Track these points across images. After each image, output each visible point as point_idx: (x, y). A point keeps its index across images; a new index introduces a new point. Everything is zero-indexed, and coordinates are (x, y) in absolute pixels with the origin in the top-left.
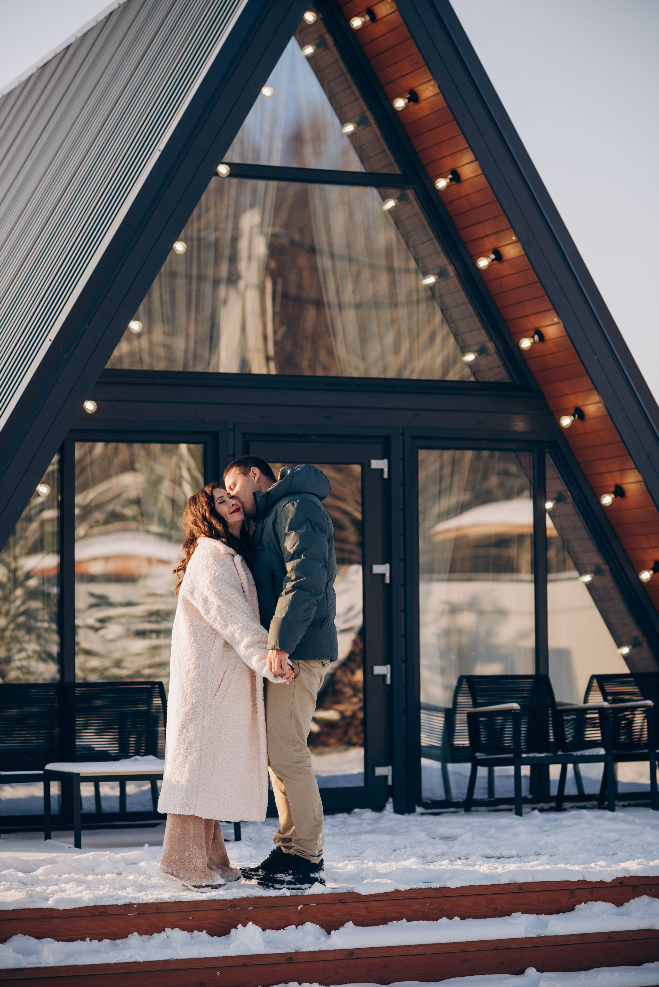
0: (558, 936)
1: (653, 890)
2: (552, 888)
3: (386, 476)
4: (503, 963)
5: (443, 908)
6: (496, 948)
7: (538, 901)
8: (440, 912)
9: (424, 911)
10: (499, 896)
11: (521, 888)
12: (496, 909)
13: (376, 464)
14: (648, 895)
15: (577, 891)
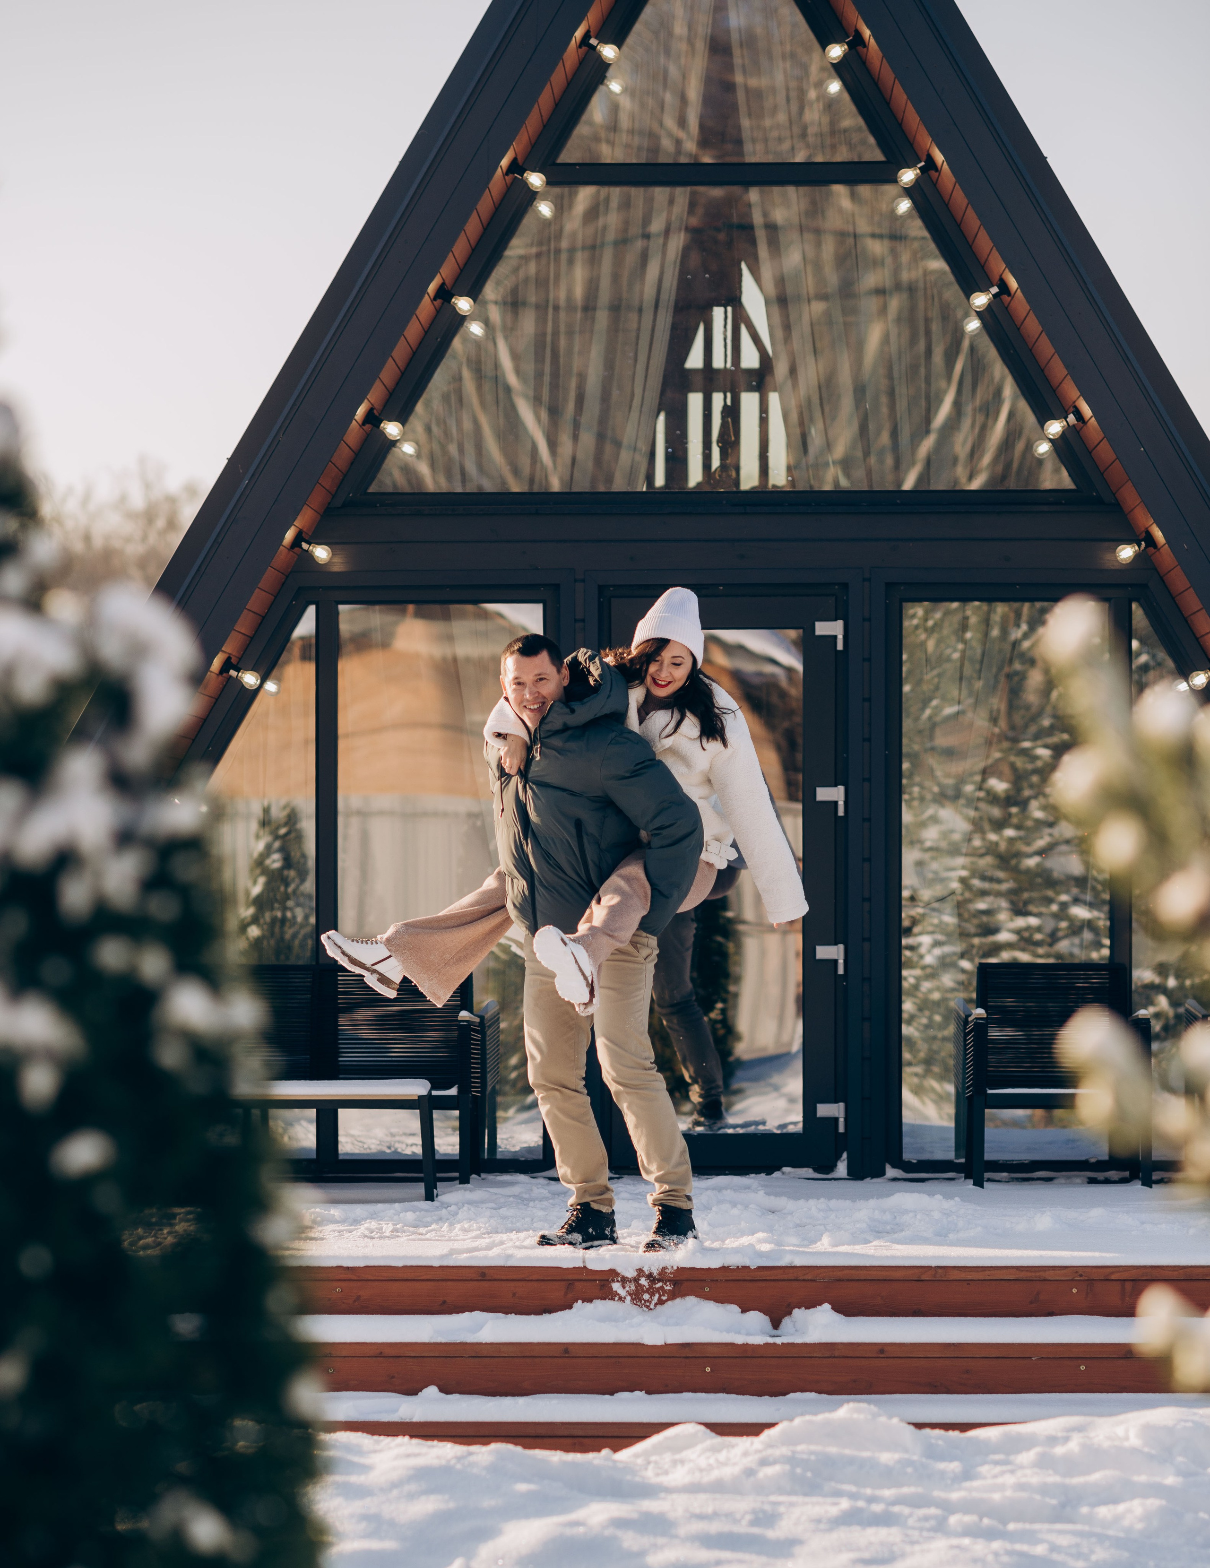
0: (481, 1344)
1: (707, 1289)
2: (535, 1277)
3: (840, 646)
4: (393, 1377)
5: (359, 1296)
6: (380, 1355)
7: (514, 1295)
8: (355, 1301)
9: (329, 1299)
10: (449, 1283)
11: (483, 1274)
12: (444, 1302)
13: (823, 628)
14: (697, 1296)
15: (577, 1284)
